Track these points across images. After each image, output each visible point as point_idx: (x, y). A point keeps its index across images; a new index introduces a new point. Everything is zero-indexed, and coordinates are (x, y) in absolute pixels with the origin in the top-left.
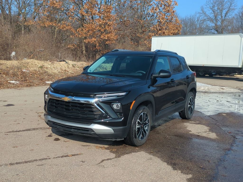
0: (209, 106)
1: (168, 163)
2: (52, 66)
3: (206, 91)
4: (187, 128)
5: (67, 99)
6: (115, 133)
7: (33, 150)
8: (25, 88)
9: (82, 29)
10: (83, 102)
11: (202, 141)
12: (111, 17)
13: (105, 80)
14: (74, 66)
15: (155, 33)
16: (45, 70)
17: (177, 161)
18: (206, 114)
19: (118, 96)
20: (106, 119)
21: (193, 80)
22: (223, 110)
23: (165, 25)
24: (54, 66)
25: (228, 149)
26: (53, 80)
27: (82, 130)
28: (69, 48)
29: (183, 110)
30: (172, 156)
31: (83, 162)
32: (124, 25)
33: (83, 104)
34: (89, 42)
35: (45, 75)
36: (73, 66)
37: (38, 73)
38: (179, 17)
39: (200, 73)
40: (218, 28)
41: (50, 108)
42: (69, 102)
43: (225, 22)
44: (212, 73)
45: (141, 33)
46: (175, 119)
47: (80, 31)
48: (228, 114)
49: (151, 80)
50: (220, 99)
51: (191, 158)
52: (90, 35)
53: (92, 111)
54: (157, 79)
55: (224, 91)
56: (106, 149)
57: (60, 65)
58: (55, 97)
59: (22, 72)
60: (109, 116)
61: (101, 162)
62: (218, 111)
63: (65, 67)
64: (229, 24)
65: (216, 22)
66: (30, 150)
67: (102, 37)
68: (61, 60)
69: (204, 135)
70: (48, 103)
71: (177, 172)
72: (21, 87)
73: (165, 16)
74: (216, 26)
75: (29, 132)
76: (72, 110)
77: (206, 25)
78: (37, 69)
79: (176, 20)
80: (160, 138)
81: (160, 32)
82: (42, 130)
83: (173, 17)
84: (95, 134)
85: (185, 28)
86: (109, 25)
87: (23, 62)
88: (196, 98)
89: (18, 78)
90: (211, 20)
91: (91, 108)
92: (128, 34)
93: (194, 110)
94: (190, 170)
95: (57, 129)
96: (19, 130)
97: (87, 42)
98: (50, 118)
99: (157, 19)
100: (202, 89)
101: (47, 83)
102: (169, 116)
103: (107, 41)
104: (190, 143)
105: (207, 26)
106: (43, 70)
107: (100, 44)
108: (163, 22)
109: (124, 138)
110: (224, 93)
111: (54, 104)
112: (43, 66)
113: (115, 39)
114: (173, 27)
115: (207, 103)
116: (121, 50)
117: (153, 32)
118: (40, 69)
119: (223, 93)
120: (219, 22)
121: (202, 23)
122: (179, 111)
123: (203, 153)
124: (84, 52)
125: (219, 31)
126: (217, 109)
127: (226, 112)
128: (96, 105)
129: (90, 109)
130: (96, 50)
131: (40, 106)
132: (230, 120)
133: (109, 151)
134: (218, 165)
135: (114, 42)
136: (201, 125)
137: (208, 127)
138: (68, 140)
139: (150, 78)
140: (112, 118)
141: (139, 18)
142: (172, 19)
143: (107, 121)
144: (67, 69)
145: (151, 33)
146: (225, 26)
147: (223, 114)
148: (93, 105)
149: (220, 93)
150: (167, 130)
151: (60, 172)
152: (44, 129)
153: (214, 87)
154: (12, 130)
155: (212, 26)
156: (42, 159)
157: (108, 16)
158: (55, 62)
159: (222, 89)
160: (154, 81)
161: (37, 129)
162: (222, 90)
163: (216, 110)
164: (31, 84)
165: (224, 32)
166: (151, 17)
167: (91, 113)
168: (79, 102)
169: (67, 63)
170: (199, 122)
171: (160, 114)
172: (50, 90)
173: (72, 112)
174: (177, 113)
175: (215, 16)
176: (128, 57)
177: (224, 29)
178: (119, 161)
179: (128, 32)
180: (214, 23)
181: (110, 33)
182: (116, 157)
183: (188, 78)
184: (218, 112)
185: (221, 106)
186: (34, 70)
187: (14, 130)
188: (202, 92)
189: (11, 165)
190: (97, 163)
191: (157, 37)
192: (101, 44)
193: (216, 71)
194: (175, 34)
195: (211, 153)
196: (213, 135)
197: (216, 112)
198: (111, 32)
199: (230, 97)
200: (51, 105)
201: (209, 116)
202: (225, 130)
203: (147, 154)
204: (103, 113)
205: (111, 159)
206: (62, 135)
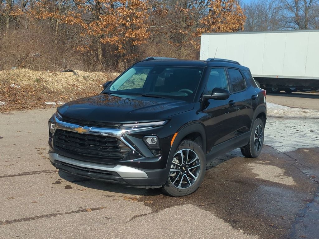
0: (284, 138)
1: (226, 221)
2: (54, 79)
3: (281, 115)
4: (252, 171)
5: (81, 130)
6: (149, 178)
7: (36, 202)
8: (16, 112)
9: (97, 22)
10: (104, 134)
11: (273, 189)
12: (141, 5)
13: (133, 103)
14: (87, 78)
15: (205, 28)
16: (44, 85)
17: (237, 218)
18: (280, 150)
19: (153, 126)
20: (136, 158)
21: (262, 101)
22: (305, 144)
23: (222, 15)
24: (57, 79)
25: (310, 200)
26: (56, 99)
27: (103, 173)
28: (78, 52)
29: (247, 145)
30: (231, 210)
31: (108, 219)
32: (159, 16)
33: (104, 137)
34: (107, 42)
35: (44, 92)
36: (85, 78)
37: (34, 89)
38: (242, 3)
39: (272, 89)
40: (300, 19)
41: (58, 142)
42: (84, 135)
43: (310, 11)
44: (290, 88)
45: (185, 28)
46: (235, 157)
47: (94, 25)
48: (311, 150)
49: (201, 102)
50: (301, 127)
51: (258, 213)
52: (109, 32)
53: (118, 148)
54: (209, 101)
55: (307, 115)
56: (139, 200)
57: (66, 77)
58: (65, 127)
59: (10, 87)
60: (141, 154)
61: (132, 219)
62: (297, 145)
63: (72, 79)
64: (316, 13)
65: (297, 11)
66: (32, 203)
67: (127, 35)
68: (67, 69)
69: (277, 180)
70: (55, 135)
71: (239, 232)
72: (10, 110)
73: (220, 3)
74: (296, 17)
75: (28, 177)
76: (88, 146)
77: (281, 15)
78: (32, 83)
79: (237, 9)
80: (215, 185)
81: (213, 26)
82: (46, 174)
83: (232, 4)
84: (122, 179)
85: (251, 20)
86: (137, 16)
87: (11, 73)
88: (265, 126)
89: (5, 97)
90: (290, 8)
91: (116, 143)
92: (165, 30)
93: (263, 144)
94: (256, 229)
95: (68, 172)
96: (13, 174)
97: (105, 43)
98: (57, 157)
99: (209, 6)
100: (275, 112)
101: (48, 104)
102: (227, 154)
103: (134, 40)
104: (256, 191)
105: (284, 17)
106: (41, 84)
107: (124, 45)
108: (218, 12)
109: (162, 185)
110: (307, 118)
111: (63, 137)
112: (40, 79)
113: (146, 37)
114: (233, 20)
115: (282, 133)
116: (157, 58)
117: (203, 26)
118: (36, 83)
119: (305, 118)
120: (301, 10)
121: (276, 12)
122: (242, 146)
123: (275, 206)
124: (101, 57)
125: (301, 24)
126: (295, 143)
127: (308, 147)
128: (122, 138)
129: (115, 145)
130: (118, 55)
131: (39, 139)
132: (315, 159)
133: (143, 203)
134: (295, 222)
135: (145, 42)
136: (273, 166)
137: (282, 170)
138: (84, 188)
139: (198, 101)
140: (145, 157)
141: (182, 5)
142: (231, 7)
143: (139, 161)
144: (76, 83)
145: (200, 29)
146: (310, 17)
147: (304, 150)
148: (119, 140)
149: (301, 118)
150: (224, 174)
151: (76, 233)
152: (49, 172)
153: (292, 109)
154: (4, 174)
155: (291, 17)
156: (49, 215)
157: (136, 3)
158: (57, 73)
159: (305, 112)
160: (205, 103)
161: (39, 172)
162: (303, 115)
163: (295, 145)
164: (23, 106)
165: (308, 25)
166: (199, 4)
167: (116, 150)
168: (99, 134)
169: (75, 73)
170: (269, 162)
171: (213, 150)
172: (57, 116)
173: (89, 149)
174: (238, 150)
175: (295, 2)
176: (168, 69)
177: (309, 21)
178: (158, 217)
179: (165, 27)
180: (295, 12)
181: (139, 28)
182: (153, 212)
183: (253, 98)
184: (298, 147)
185: (302, 139)
186: (28, 85)
187: (6, 174)
188: (275, 117)
189: (8, 223)
190: (126, 220)
191: (208, 34)
192: (126, 46)
193: (296, 86)
194: (235, 30)
195: (285, 206)
196: (289, 181)
197: (294, 146)
198: (141, 27)
199: (315, 125)
200: (59, 138)
201: (284, 153)
202: (307, 173)
203: (197, 207)
204: (132, 150)
205: (146, 215)
206: (75, 181)
